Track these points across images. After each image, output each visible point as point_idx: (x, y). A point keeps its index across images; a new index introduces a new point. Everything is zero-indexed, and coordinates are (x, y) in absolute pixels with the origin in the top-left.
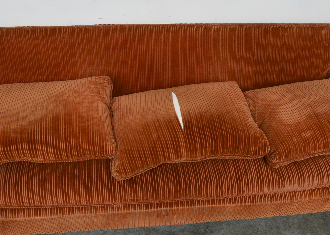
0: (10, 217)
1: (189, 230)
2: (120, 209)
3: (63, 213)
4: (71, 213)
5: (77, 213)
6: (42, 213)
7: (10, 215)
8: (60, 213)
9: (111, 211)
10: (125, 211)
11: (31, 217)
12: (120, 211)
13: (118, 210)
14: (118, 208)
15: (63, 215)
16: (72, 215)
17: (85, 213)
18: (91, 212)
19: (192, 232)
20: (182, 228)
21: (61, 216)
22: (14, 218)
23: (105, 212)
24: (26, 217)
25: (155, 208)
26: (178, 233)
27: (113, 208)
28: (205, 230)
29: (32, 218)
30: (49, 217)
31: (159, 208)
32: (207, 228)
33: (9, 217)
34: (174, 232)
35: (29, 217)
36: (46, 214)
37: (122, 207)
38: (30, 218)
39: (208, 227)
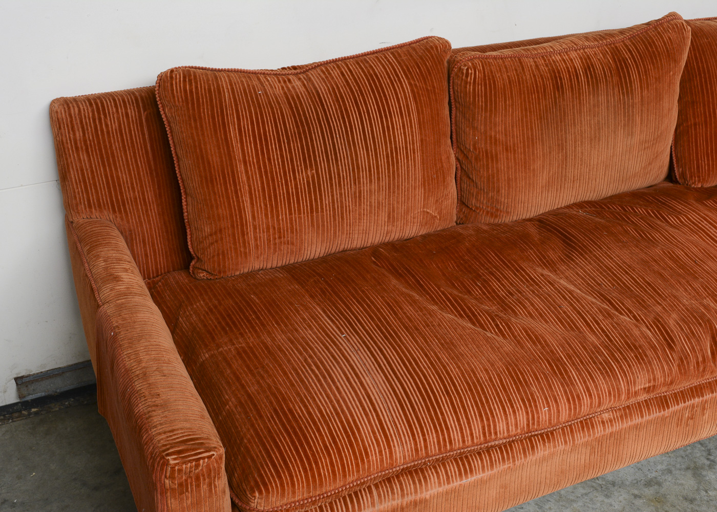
0: (411, 494)
1: (678, 466)
2: (615, 422)
3: (513, 457)
4: (529, 453)
5: (540, 451)
6: (475, 467)
7: (410, 488)
8: (508, 459)
9: (601, 431)
10: (625, 425)
11: (453, 481)
12: (616, 427)
13: (612, 425)
14: (611, 421)
15: (514, 461)
16: (531, 458)
17: (554, 447)
18: (566, 442)
19: (688, 468)
20: (664, 467)
21: (511, 465)
22: (419, 494)
23: (589, 435)
24: (444, 485)
25: (675, 406)
26: (663, 477)
27: (603, 422)
28: (708, 459)
29: (456, 484)
30: (488, 473)
31: (681, 403)
32: (709, 454)
33: (407, 494)
34: (656, 478)
35: (449, 483)
36: (483, 467)
37: (617, 417)
38: (451, 485)
39: (710, 452)
